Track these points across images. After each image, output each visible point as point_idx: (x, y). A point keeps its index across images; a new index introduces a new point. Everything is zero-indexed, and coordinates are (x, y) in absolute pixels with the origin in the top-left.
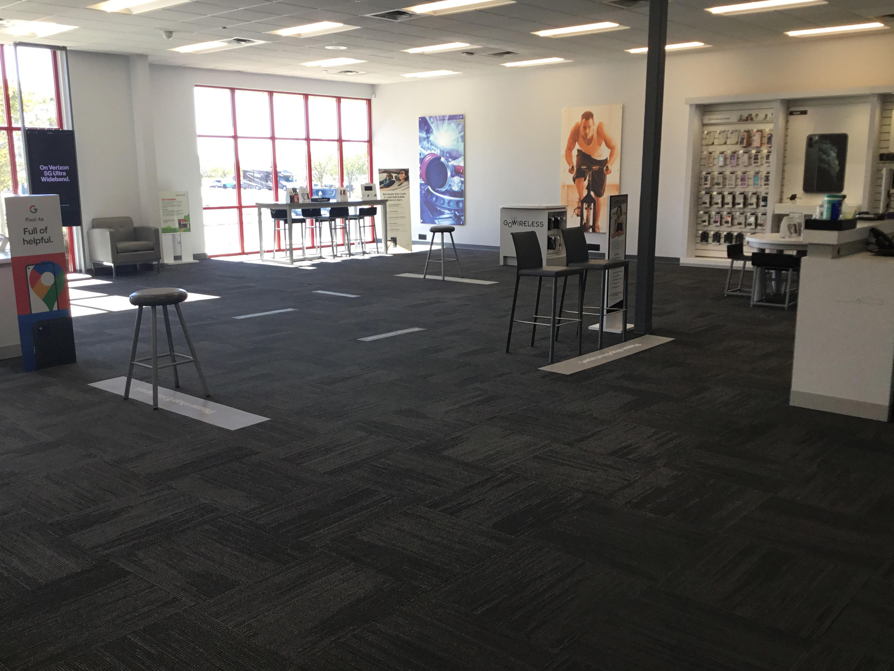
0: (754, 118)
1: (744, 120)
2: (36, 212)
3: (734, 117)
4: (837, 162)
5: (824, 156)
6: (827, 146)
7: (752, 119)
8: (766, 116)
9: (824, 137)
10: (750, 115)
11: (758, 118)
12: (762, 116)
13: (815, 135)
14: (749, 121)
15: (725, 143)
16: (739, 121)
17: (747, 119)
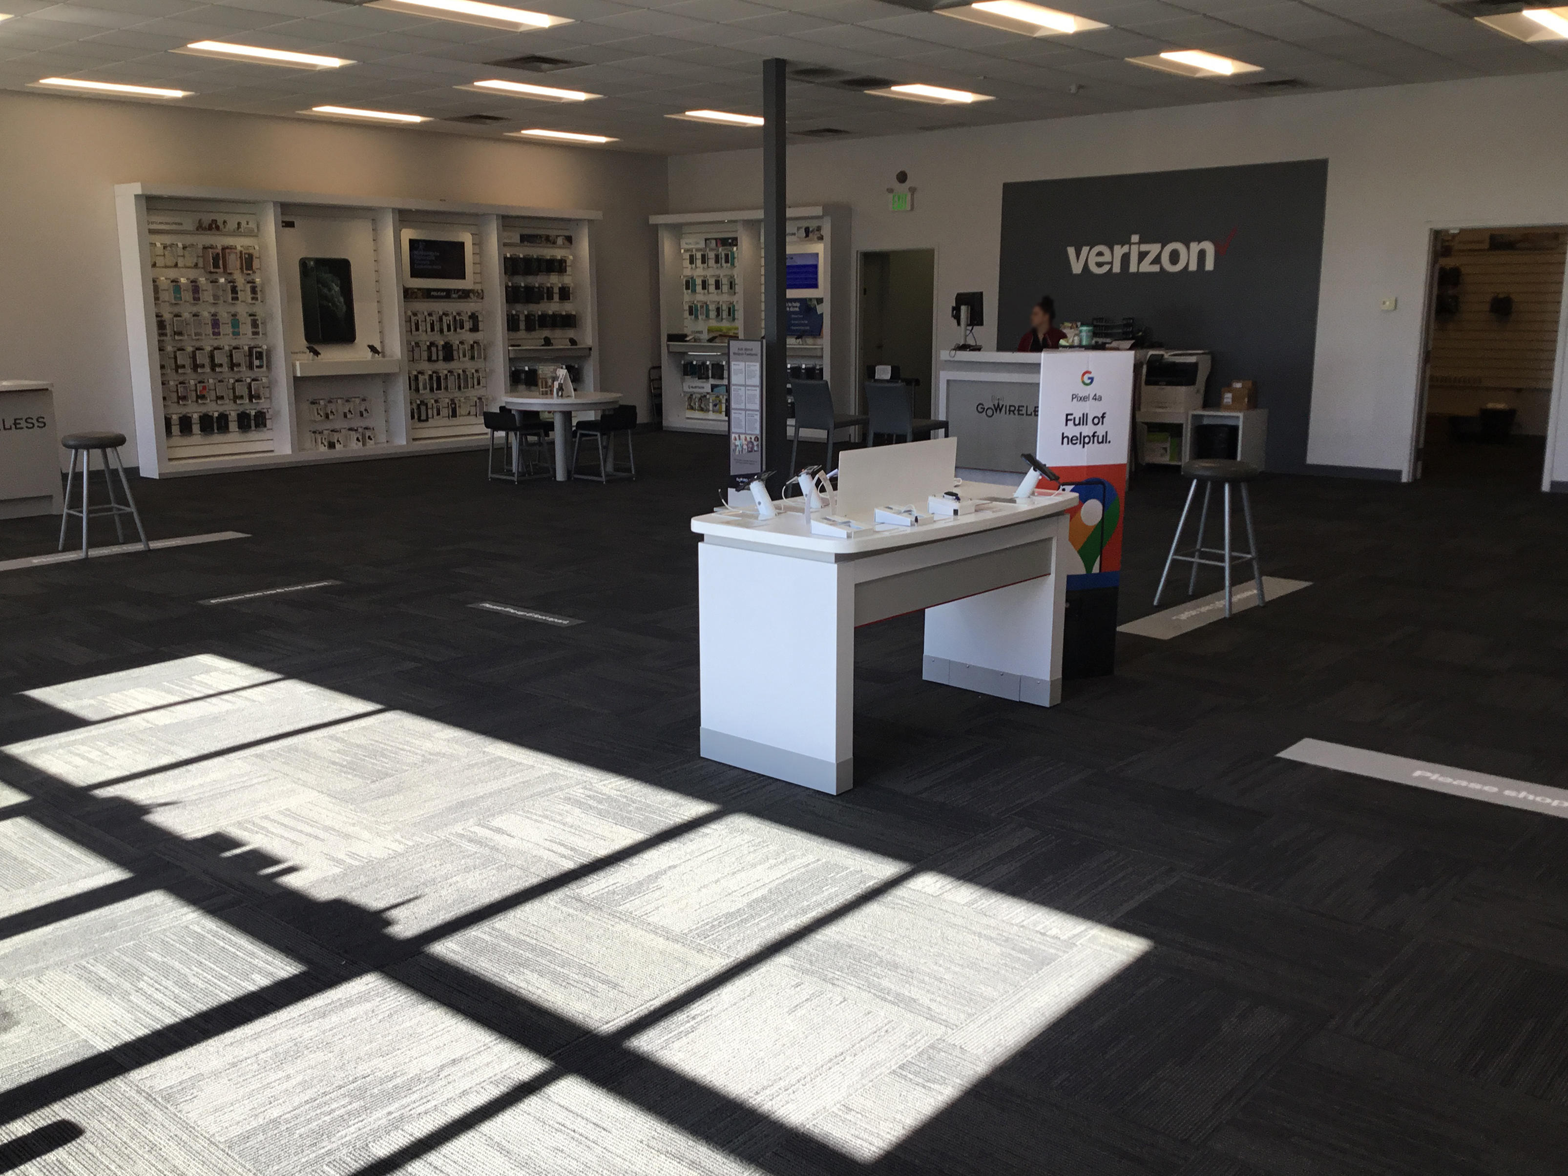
0: (221, 226)
1: (204, 229)
2: (1091, 382)
3: (189, 223)
4: (342, 299)
5: (325, 291)
6: (327, 276)
7: (218, 228)
8: (239, 224)
9: (322, 263)
10: (215, 221)
11: (227, 227)
12: (232, 225)
13: (310, 259)
14: (214, 231)
15: (176, 265)
16: (197, 229)
17: (210, 228)
